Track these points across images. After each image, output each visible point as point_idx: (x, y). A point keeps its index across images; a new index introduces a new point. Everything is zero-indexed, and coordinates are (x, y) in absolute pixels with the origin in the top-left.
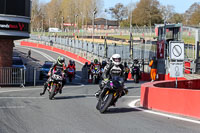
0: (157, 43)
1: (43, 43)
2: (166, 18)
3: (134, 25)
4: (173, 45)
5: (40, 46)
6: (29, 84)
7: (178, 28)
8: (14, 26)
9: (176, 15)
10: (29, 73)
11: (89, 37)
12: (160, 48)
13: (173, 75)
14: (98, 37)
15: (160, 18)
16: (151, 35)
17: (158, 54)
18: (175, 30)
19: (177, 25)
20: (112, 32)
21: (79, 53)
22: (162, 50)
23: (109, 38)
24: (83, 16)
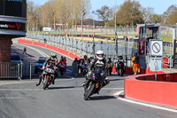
0: (138, 41)
1: (37, 41)
2: (146, 19)
3: (118, 25)
4: (153, 42)
5: (35, 43)
6: (25, 77)
7: (157, 28)
8: (12, 26)
9: (155, 16)
10: (26, 68)
11: (78, 36)
12: (142, 45)
13: (152, 69)
14: (86, 36)
15: (141, 19)
16: (133, 33)
17: (140, 51)
18: (155, 29)
19: (156, 25)
20: (98, 31)
21: (70, 50)
22: (143, 47)
23: (96, 37)
24: (73, 17)
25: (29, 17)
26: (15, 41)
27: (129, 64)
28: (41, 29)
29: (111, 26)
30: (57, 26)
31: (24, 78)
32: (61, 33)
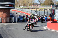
0: (52, 10)
1: (19, 10)
2: (54, 3)
3: (45, 5)
4: (56, 11)
6: (15, 22)
8: (10, 5)
9: (57, 2)
10: (15, 19)
11: (32, 9)
12: (53, 11)
14: (34, 9)
16: (50, 8)
17: (52, 13)
18: (57, 6)
20: (39, 7)
21: (29, 13)
22: (53, 12)
23: (38, 9)
24: (30, 2)
25: (16, 3)
26: (11, 10)
27: (49, 18)
28: (20, 6)
29: (43, 5)
30: (25, 6)
32: (26, 8)
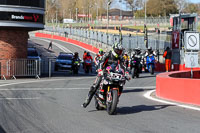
1: (57, 34)
2: (181, 8)
3: (149, 15)
4: (188, 35)
5: (56, 36)
6: (45, 75)
7: (193, 18)
8: (29, 17)
9: (191, 5)
11: (103, 28)
12: (176, 37)
13: (188, 65)
14: (112, 28)
15: (175, 8)
16: (166, 25)
18: (191, 20)
19: (192, 15)
20: (126, 22)
21: (94, 44)
23: (124, 29)
24: (98, 6)
25: (48, 7)
26: (32, 34)
27: (162, 59)
28: (61, 21)
29: (141, 16)
30: (79, 18)
31: (42, 76)
32: (83, 25)
